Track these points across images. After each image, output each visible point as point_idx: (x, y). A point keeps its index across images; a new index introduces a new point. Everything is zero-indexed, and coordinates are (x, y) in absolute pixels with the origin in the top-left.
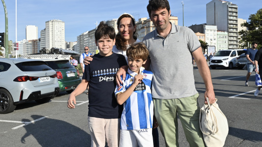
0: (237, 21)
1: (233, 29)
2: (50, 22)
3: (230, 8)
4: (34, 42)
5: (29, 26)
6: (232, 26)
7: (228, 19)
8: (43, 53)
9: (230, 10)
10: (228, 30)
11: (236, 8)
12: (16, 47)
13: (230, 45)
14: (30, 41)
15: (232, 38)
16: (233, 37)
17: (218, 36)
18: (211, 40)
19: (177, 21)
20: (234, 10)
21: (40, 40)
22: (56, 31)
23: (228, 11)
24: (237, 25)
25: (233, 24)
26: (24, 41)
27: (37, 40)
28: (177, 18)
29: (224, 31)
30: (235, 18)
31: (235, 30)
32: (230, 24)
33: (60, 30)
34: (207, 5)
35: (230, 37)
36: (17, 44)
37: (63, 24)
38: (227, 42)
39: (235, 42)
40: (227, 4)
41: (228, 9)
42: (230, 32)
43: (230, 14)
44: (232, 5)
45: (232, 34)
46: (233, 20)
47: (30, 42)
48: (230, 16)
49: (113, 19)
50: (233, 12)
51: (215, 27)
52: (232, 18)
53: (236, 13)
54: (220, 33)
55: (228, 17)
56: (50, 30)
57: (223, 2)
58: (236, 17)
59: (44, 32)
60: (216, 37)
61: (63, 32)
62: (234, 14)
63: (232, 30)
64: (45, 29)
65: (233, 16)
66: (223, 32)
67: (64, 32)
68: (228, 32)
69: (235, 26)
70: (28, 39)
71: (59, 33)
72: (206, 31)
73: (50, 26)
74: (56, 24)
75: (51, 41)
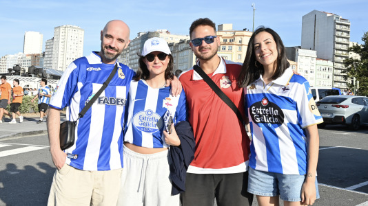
1: (342, 57)
2: (61, 29)
3: (338, 24)
4: (35, 57)
5: (29, 32)
6: (340, 52)
7: (334, 42)
9: (338, 27)
10: (333, 58)
11: (348, 26)
14: (29, 55)
15: (339, 72)
16: (341, 70)
17: (318, 67)
18: (306, 72)
20: (344, 28)
21: (44, 55)
22: (69, 43)
23: (335, 29)
25: (342, 50)
26: (20, 55)
27: (39, 55)
29: (327, 60)
30: (345, 41)
31: (344, 60)
32: (337, 50)
33: (76, 42)
34: (303, 17)
35: (336, 69)
38: (331, 77)
40: (335, 18)
41: (335, 26)
42: (337, 62)
43: (339, 33)
44: (342, 19)
45: (339, 66)
46: (342, 44)
47: (29, 58)
48: (338, 37)
49: (158, 31)
50: (343, 31)
51: (314, 53)
52: (340, 40)
53: (348, 32)
54: (321, 62)
55: (334, 39)
56: (61, 40)
57: (328, 15)
58: (348, 38)
59: (50, 43)
60: (314, 68)
62: (345, 35)
63: (340, 58)
64: (53, 39)
65: (343, 38)
66: (325, 61)
67: (82, 46)
68: (333, 61)
69: (344, 53)
70: (27, 52)
71: (74, 47)
72: (299, 57)
73: (61, 34)
74: (70, 33)
75: (60, 57)
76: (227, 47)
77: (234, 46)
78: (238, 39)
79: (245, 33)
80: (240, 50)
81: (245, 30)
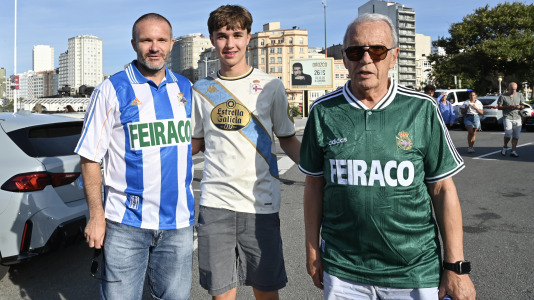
0: (413, 38)
1: (407, 52)
2: (76, 40)
3: (401, 14)
4: (47, 74)
5: (39, 46)
6: (405, 47)
8: (65, 96)
9: (401, 18)
11: (412, 15)
12: (13, 84)
13: (401, 81)
14: (40, 73)
15: (405, 69)
16: (407, 67)
19: (306, 38)
20: (408, 18)
21: (57, 72)
22: (87, 56)
23: (397, 20)
24: (413, 45)
25: (407, 44)
26: (30, 73)
27: (52, 72)
28: (306, 33)
30: (410, 33)
31: (410, 55)
32: (401, 44)
33: (94, 54)
34: (359, 9)
35: (402, 66)
36: (18, 77)
37: (100, 44)
38: (396, 76)
39: (411, 76)
40: (397, 8)
41: (397, 17)
42: (402, 59)
43: (401, 25)
44: (405, 8)
45: (405, 62)
46: (407, 37)
47: (40, 76)
48: (402, 29)
49: (191, 35)
50: (406, 22)
52: (404, 33)
53: (413, 23)
56: (77, 50)
57: (389, 4)
58: (413, 30)
59: (65, 58)
61: (100, 57)
62: (409, 26)
63: (405, 54)
64: (67, 52)
65: (407, 30)
69: (410, 47)
70: (37, 70)
71: (92, 60)
73: (76, 46)
74: (87, 43)
75: (77, 73)
76: (276, 49)
77: (284, 48)
78: (287, 40)
79: (295, 32)
80: (292, 51)
81: (294, 28)
